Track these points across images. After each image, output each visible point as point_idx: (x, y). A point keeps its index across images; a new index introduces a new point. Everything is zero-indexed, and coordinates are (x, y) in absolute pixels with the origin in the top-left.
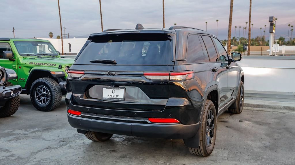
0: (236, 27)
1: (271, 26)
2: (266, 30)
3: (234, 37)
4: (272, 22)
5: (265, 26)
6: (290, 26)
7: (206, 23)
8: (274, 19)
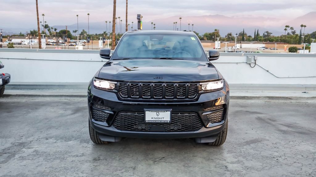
0: (106, 22)
1: (139, 23)
2: (133, 27)
3: (104, 31)
4: (139, 19)
5: (133, 22)
6: (153, 24)
7: (77, 16)
8: (141, 17)
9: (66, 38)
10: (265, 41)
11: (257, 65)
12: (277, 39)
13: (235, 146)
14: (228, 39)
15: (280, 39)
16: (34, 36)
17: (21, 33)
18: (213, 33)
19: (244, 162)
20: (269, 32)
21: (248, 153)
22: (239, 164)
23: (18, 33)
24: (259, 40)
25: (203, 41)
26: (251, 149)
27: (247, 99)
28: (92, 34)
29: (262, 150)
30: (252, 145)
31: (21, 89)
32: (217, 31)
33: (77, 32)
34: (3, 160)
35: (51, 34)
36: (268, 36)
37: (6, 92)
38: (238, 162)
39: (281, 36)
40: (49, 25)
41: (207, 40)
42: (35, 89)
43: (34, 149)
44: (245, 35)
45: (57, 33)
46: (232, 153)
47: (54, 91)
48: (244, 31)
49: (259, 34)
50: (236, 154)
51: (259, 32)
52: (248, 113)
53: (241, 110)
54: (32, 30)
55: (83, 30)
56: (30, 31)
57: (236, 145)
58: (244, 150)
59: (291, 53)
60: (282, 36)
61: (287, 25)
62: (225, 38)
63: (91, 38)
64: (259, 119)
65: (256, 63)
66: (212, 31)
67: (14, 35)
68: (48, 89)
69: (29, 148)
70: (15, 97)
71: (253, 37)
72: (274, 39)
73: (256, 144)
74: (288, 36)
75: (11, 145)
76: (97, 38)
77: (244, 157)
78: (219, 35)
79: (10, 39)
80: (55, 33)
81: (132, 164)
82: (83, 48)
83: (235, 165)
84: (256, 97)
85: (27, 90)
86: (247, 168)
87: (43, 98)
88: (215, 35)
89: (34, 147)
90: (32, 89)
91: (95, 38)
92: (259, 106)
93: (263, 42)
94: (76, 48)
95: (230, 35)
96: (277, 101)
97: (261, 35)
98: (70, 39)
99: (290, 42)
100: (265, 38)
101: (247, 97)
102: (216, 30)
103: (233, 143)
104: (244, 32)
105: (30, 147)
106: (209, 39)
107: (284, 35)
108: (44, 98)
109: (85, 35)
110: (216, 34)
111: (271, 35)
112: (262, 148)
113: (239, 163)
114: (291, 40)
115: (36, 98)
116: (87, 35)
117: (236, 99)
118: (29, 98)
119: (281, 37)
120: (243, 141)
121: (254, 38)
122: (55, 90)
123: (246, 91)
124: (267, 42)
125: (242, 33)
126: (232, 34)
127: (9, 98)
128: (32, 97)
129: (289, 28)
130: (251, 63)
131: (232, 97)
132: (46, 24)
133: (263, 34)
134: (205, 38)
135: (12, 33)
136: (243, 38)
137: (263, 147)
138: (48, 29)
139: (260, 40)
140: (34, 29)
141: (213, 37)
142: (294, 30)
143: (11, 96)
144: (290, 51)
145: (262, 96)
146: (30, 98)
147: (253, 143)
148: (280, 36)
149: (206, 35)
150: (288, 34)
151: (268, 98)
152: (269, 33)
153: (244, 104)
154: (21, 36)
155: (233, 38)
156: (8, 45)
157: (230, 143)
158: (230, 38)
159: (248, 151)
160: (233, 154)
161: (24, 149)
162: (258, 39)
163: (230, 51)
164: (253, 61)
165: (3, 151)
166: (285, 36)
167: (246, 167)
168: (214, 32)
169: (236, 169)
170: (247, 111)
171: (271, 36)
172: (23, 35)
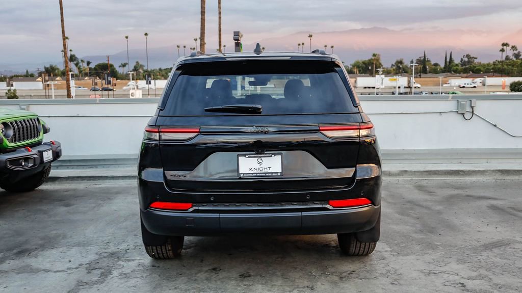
0: (178, 47)
1: (238, 48)
4: (238, 40)
7: (127, 37)
8: (240, 35)
9: (109, 78)
10: (464, 73)
11: (476, 115)
12: (487, 69)
13: (468, 252)
14: (397, 70)
15: (492, 69)
16: (52, 75)
17: (27, 71)
18: (369, 60)
19: (491, 277)
20: (472, 56)
21: (493, 263)
22: (482, 281)
23: (22, 71)
24: (453, 71)
25: (351, 75)
26: (495, 256)
27: (462, 175)
28: (153, 69)
29: (516, 257)
30: (496, 250)
31: (72, 167)
32: (376, 57)
33: (127, 66)
34: (96, 278)
35: (80, 72)
36: (469, 62)
37: (53, 173)
38: (480, 277)
39: (494, 62)
40: (77, 56)
41: (359, 73)
42: (96, 166)
43: (137, 261)
44: (427, 63)
45: (90, 69)
46: (465, 263)
47: (128, 169)
48: (425, 55)
49: (453, 60)
50: (472, 264)
51: (453, 57)
52: (471, 198)
53: (457, 194)
54: (48, 66)
55: (137, 62)
56: (43, 67)
57: (468, 250)
58: (483, 257)
59: (514, 93)
60: (497, 63)
61: (505, 43)
62: (392, 69)
63: (152, 77)
64: (494, 208)
65: (474, 112)
66: (367, 57)
67: (17, 76)
68: (117, 166)
69: (129, 261)
70: (67, 180)
71: (442, 65)
72: (482, 69)
73: (502, 249)
74: (507, 61)
75: (97, 257)
76: (163, 76)
77: (488, 270)
78: (380, 64)
79: (11, 82)
80: (88, 69)
81: (305, 282)
82: (143, 95)
83: (477, 282)
84: (479, 171)
85: (83, 168)
86: (499, 286)
87: (112, 181)
88: (373, 63)
89: (135, 258)
90: (91, 166)
91: (159, 77)
92: (485, 186)
93: (462, 74)
94: (130, 94)
95: (401, 62)
96: (517, 177)
97: (457, 61)
98: (115, 79)
99: (512, 73)
100: (464, 67)
101: (463, 171)
102: (374, 55)
103: (461, 248)
104: (426, 58)
105: (128, 258)
106: (362, 71)
107: (500, 59)
108: (114, 181)
109: (141, 70)
110: (375, 63)
111: (476, 61)
112: (514, 255)
113: (482, 279)
114: (512, 69)
115: (101, 181)
116: (144, 70)
117: (442, 176)
118: (89, 181)
119: (494, 64)
120: (478, 244)
121: (444, 68)
122: (129, 167)
123: (459, 161)
124: (469, 74)
125: (422, 59)
126: (404, 61)
127: (57, 182)
128: (95, 180)
129: (509, 48)
130: (466, 110)
131: (437, 172)
132: (72, 53)
133: (460, 60)
134: (356, 70)
135: (11, 71)
136: (424, 68)
137: (517, 255)
138: (75, 62)
139: (456, 71)
140: (51, 63)
141: (370, 68)
142: (518, 51)
143: (59, 180)
144: (512, 90)
145: (489, 169)
146: (91, 181)
147: (496, 247)
148: (492, 62)
149: (357, 65)
150: (507, 58)
151: (500, 173)
152: (470, 57)
153: (459, 183)
154: (29, 77)
155: (406, 69)
156: (6, 93)
157: (457, 248)
158: (400, 68)
159: (491, 260)
160: (467, 265)
161: (121, 263)
162: (452, 69)
163: (401, 92)
164: (469, 109)
165: (90, 266)
166: (502, 62)
167: (496, 285)
168: (372, 59)
169: (479, 288)
170: (468, 196)
171: (475, 64)
172: (32, 76)
